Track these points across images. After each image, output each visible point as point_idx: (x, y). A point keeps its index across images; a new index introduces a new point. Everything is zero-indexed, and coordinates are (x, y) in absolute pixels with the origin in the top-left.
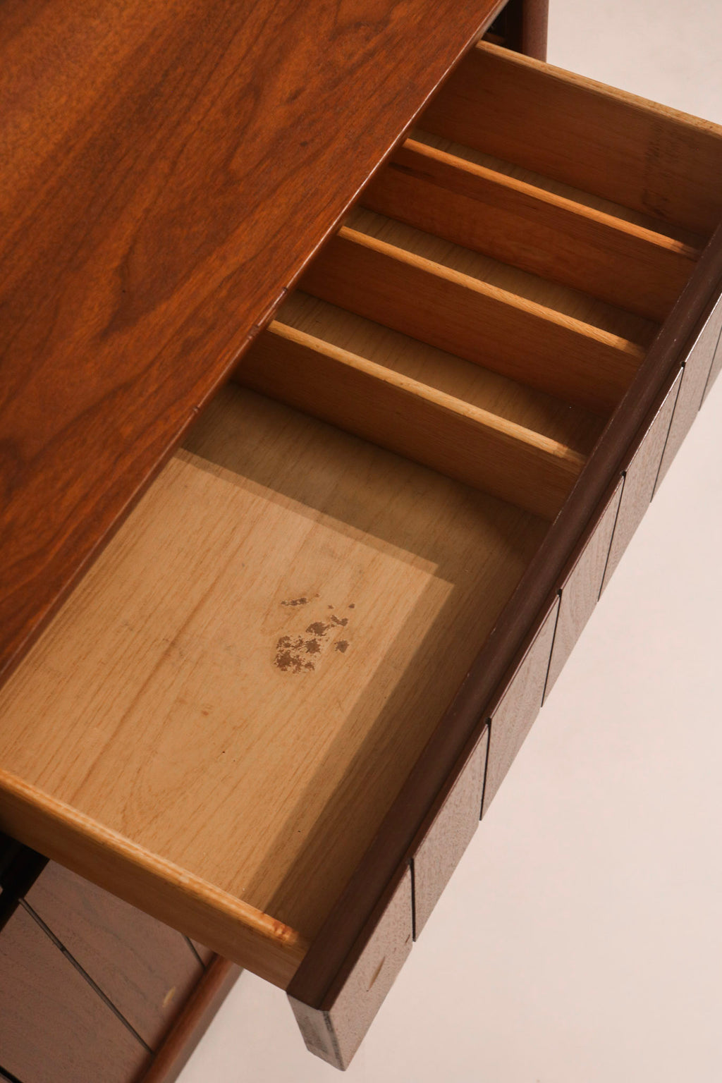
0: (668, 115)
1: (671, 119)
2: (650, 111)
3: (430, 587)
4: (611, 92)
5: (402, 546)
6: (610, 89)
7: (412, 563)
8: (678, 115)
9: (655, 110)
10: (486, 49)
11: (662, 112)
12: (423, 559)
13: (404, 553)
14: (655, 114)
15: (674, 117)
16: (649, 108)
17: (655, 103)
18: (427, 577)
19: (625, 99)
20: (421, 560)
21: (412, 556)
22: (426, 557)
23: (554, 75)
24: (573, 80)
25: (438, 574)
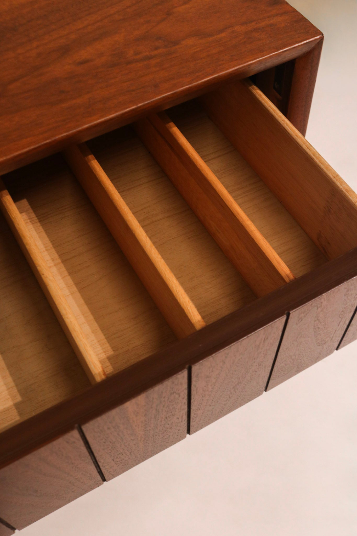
0: (341, 187)
1: (342, 191)
2: (331, 179)
3: (6, 411)
4: (314, 156)
5: (12, 374)
6: (315, 153)
7: (8, 389)
8: (347, 190)
9: (334, 180)
10: (257, 96)
11: (338, 184)
12: (16, 391)
13: (10, 379)
14: (333, 182)
15: (344, 190)
16: (331, 176)
17: (338, 175)
18: (10, 403)
19: (320, 164)
20: (15, 390)
21: (13, 384)
22: (19, 391)
23: (286, 129)
24: (296, 137)
25: (17, 406)
